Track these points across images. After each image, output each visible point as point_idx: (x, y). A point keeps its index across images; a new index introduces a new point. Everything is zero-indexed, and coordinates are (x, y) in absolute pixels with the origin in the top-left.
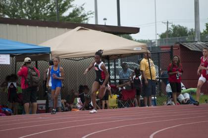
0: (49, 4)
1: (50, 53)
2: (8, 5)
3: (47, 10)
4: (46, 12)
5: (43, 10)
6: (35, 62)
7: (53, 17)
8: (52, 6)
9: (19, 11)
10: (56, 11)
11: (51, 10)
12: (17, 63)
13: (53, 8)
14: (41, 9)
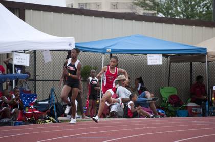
0: (205, 2)
1: (207, 54)
2: (163, 3)
3: (203, 8)
4: (201, 10)
5: (199, 8)
6: (190, 63)
7: (208, 15)
8: (208, 4)
9: (174, 9)
10: (212, 9)
11: (206, 8)
12: (171, 64)
13: (210, 6)
14: (196, 7)
